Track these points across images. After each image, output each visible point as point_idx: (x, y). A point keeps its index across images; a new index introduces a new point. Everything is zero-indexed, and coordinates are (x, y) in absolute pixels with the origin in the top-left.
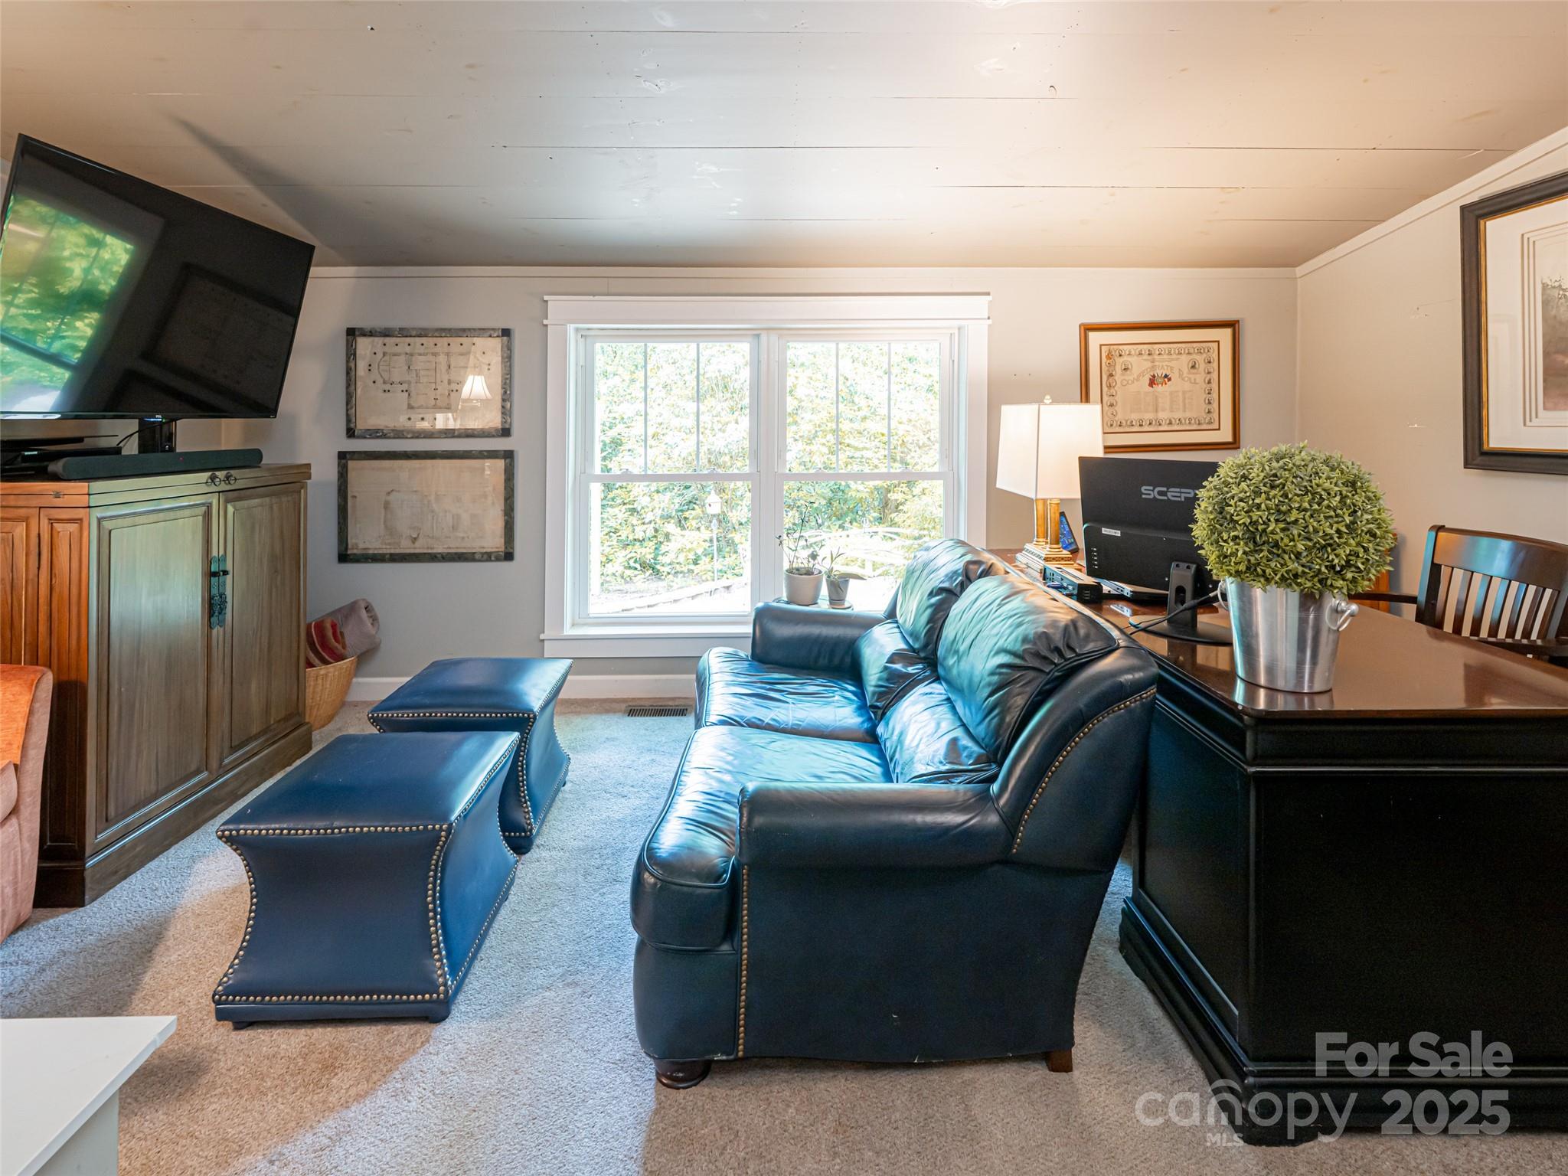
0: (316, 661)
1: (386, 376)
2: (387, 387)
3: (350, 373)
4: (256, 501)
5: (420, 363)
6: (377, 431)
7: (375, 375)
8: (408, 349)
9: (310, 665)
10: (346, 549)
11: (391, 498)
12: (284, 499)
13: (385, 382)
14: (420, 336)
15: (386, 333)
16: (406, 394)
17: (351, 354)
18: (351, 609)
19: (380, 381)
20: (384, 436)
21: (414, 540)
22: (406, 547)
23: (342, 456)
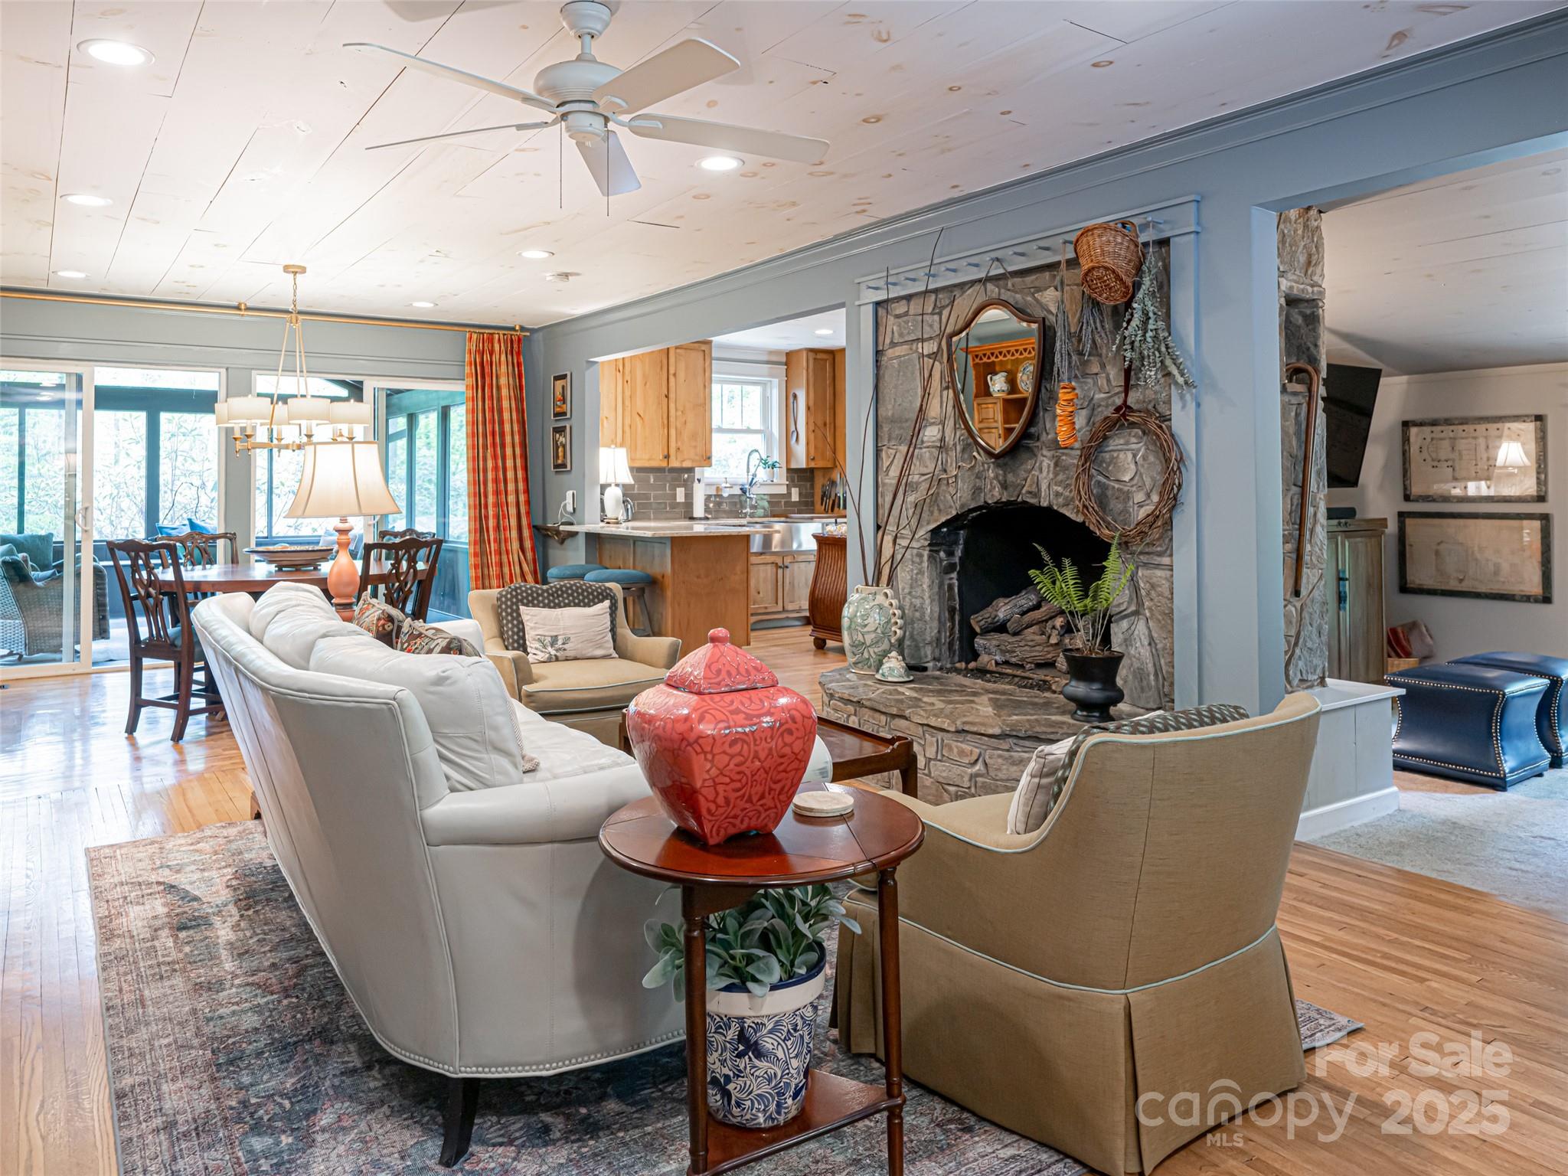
0: (1393, 654)
1: (1434, 455)
2: (1435, 464)
3: (1405, 454)
4: (1359, 539)
5: (1462, 445)
6: (1429, 496)
7: (1425, 455)
8: (1451, 435)
9: (1389, 656)
10: (1406, 583)
11: (1442, 547)
12: (1373, 540)
13: (1433, 460)
14: (1461, 424)
15: (1434, 423)
16: (1451, 469)
17: (1406, 440)
18: (1414, 626)
19: (1429, 459)
20: (1434, 500)
21: (1461, 581)
22: (1453, 585)
23: (1402, 515)
